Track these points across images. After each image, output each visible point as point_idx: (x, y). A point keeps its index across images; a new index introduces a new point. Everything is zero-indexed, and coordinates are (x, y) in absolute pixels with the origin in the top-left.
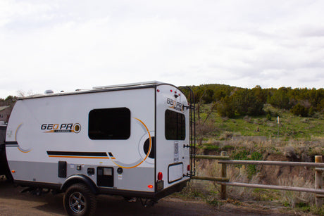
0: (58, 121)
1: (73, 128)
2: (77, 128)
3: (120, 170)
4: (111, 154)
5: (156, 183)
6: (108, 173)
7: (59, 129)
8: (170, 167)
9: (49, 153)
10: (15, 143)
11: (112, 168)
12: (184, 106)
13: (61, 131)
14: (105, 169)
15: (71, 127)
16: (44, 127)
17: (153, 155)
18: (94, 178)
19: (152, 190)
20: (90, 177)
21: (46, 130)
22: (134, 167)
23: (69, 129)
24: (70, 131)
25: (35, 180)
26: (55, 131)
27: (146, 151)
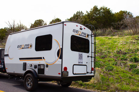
0: (23, 44)
1: (29, 46)
2: (31, 46)
3: (47, 66)
5: (62, 72)
6: (42, 67)
7: (24, 47)
8: (74, 66)
9: (20, 59)
11: (44, 65)
13: (25, 48)
14: (41, 65)
15: (28, 46)
16: (19, 47)
18: (36, 70)
19: (60, 76)
21: (19, 48)
22: (53, 64)
23: (28, 47)
24: (28, 48)
26: (23, 48)
27: (58, 55)
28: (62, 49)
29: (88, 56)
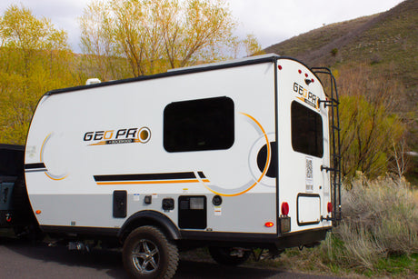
0: (111, 127)
1: (138, 136)
2: (145, 135)
3: (218, 200)
4: (201, 175)
5: (279, 220)
6: (195, 206)
7: (114, 138)
8: (300, 198)
9: (98, 178)
10: (41, 166)
11: (204, 198)
12: (319, 101)
13: (118, 142)
14: (192, 200)
15: (134, 135)
16: (88, 136)
17: (273, 172)
18: (173, 215)
19: (273, 230)
20: (166, 214)
21: (92, 141)
22: (241, 193)
23: (130, 137)
24: (133, 141)
25: (73, 223)
26: (108, 142)
27: (261, 166)
28: (275, 145)
29: (322, 168)
